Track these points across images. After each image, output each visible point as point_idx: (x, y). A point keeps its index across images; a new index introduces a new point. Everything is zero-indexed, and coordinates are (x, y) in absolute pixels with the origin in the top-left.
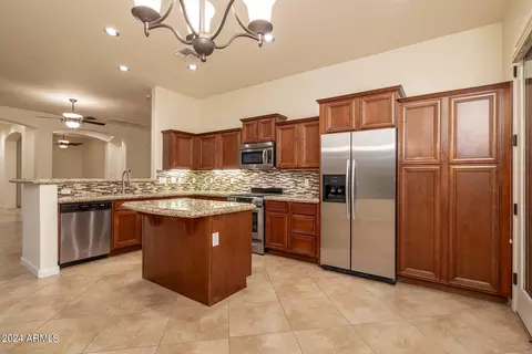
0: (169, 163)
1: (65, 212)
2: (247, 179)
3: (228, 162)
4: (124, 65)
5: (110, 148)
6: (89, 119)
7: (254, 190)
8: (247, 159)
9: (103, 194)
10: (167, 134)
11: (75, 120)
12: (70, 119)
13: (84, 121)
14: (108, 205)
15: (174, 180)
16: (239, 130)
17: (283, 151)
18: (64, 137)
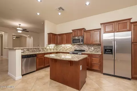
0: (49, 43)
1: (23, 58)
2: (73, 47)
3: (68, 42)
4: (39, 13)
5: (28, 39)
6: (24, 30)
7: (75, 50)
8: (74, 41)
9: (32, 52)
10: (49, 34)
11: (20, 30)
12: (19, 30)
13: (23, 31)
14: (35, 55)
15: (51, 48)
16: (71, 33)
17: (86, 39)
18: (14, 36)
